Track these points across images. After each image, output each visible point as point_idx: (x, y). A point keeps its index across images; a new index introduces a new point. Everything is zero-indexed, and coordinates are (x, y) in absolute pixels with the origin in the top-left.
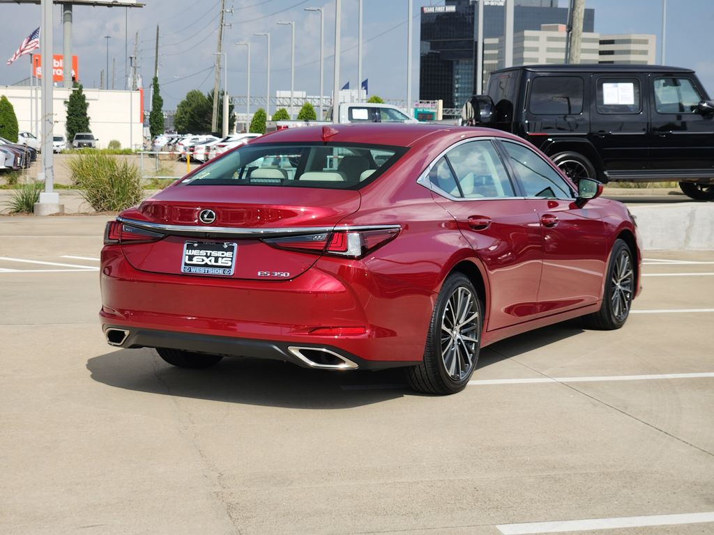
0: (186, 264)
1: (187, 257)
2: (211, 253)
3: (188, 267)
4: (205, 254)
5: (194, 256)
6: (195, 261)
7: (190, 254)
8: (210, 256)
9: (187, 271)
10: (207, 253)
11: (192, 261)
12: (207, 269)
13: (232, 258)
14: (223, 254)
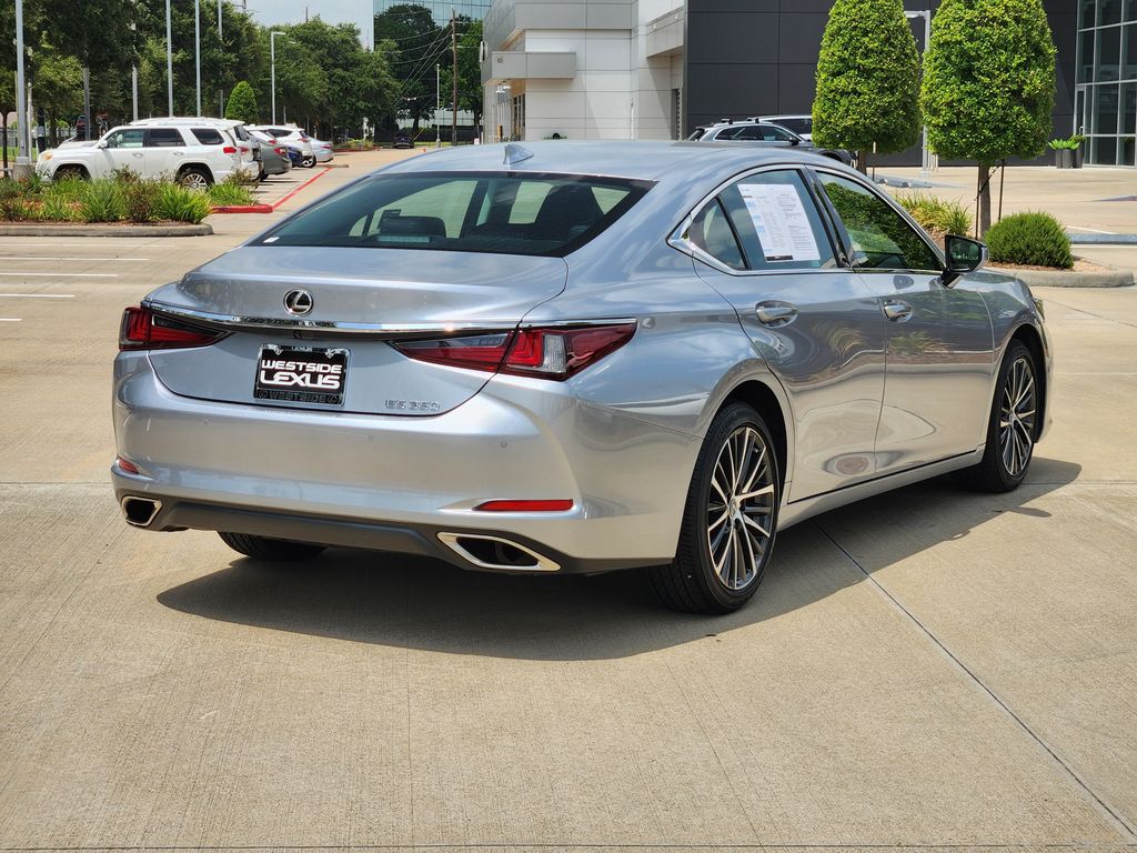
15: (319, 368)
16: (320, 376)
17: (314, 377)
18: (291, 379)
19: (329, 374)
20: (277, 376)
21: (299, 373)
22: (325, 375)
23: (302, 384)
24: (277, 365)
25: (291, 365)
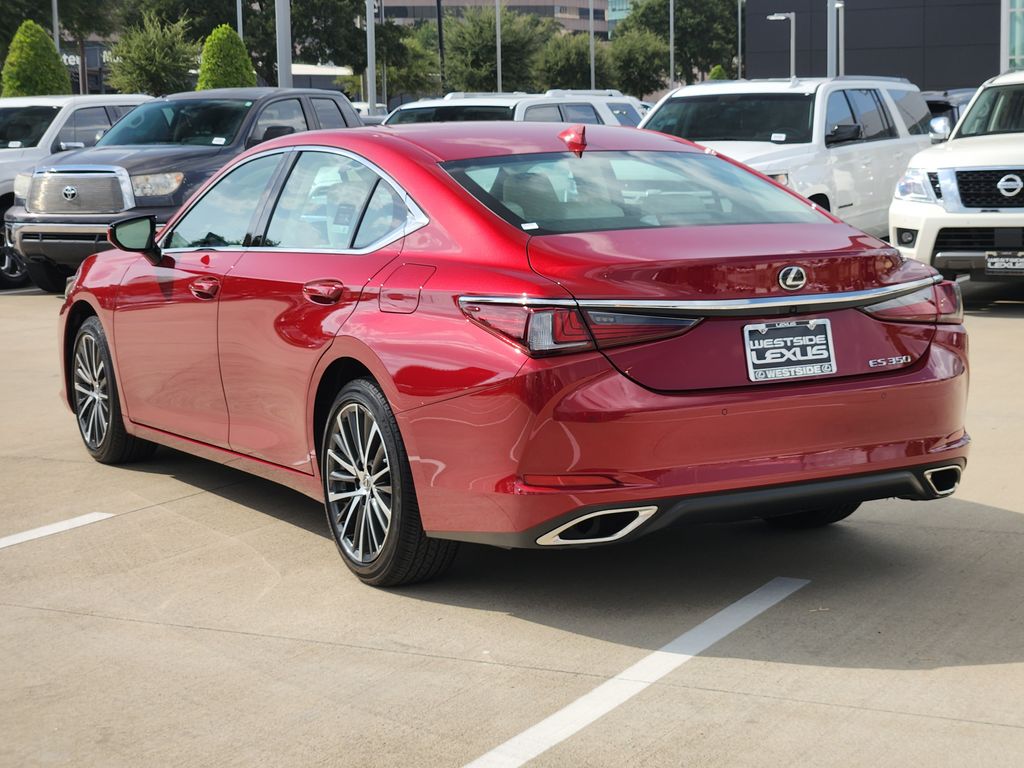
0: (756, 366)
1: (754, 353)
2: (792, 341)
3: (760, 371)
4: (783, 344)
5: (765, 350)
6: (769, 358)
7: (757, 347)
8: (792, 346)
9: (761, 378)
10: (785, 342)
11: (765, 358)
12: (792, 369)
13: (827, 344)
14: (811, 340)
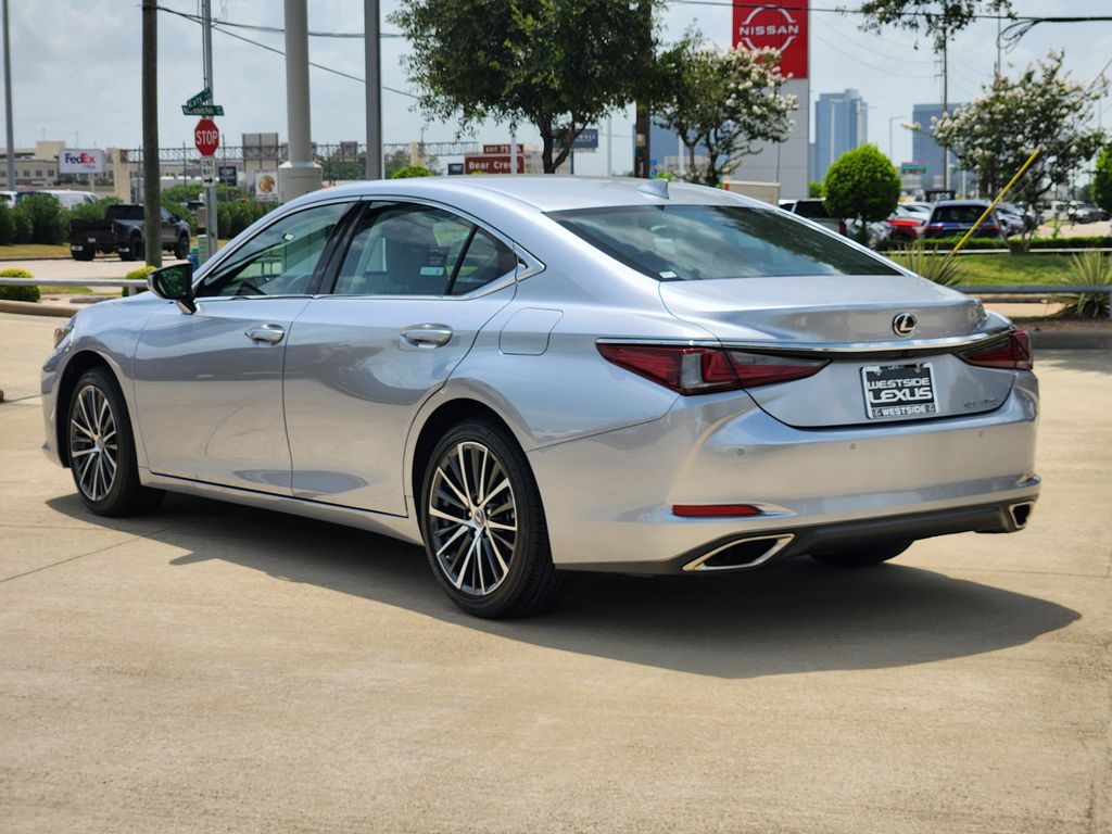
15: (913, 382)
16: (916, 390)
17: (912, 390)
18: (895, 396)
19: (922, 386)
20: (883, 394)
21: (900, 390)
22: (919, 387)
23: (904, 399)
24: (880, 384)
25: (892, 384)
